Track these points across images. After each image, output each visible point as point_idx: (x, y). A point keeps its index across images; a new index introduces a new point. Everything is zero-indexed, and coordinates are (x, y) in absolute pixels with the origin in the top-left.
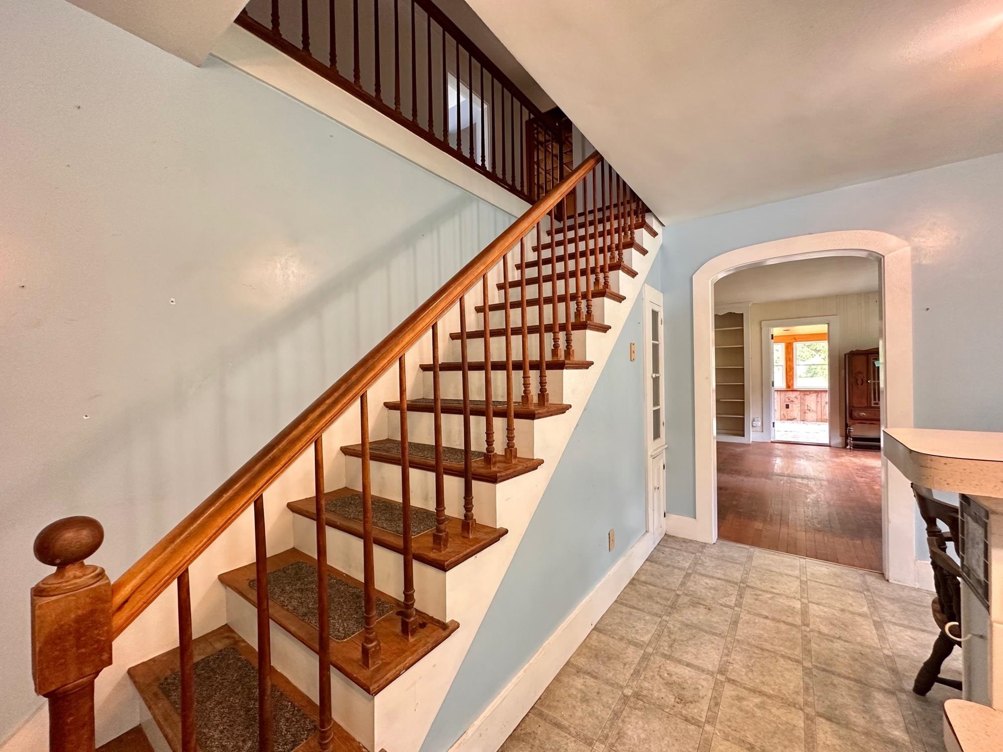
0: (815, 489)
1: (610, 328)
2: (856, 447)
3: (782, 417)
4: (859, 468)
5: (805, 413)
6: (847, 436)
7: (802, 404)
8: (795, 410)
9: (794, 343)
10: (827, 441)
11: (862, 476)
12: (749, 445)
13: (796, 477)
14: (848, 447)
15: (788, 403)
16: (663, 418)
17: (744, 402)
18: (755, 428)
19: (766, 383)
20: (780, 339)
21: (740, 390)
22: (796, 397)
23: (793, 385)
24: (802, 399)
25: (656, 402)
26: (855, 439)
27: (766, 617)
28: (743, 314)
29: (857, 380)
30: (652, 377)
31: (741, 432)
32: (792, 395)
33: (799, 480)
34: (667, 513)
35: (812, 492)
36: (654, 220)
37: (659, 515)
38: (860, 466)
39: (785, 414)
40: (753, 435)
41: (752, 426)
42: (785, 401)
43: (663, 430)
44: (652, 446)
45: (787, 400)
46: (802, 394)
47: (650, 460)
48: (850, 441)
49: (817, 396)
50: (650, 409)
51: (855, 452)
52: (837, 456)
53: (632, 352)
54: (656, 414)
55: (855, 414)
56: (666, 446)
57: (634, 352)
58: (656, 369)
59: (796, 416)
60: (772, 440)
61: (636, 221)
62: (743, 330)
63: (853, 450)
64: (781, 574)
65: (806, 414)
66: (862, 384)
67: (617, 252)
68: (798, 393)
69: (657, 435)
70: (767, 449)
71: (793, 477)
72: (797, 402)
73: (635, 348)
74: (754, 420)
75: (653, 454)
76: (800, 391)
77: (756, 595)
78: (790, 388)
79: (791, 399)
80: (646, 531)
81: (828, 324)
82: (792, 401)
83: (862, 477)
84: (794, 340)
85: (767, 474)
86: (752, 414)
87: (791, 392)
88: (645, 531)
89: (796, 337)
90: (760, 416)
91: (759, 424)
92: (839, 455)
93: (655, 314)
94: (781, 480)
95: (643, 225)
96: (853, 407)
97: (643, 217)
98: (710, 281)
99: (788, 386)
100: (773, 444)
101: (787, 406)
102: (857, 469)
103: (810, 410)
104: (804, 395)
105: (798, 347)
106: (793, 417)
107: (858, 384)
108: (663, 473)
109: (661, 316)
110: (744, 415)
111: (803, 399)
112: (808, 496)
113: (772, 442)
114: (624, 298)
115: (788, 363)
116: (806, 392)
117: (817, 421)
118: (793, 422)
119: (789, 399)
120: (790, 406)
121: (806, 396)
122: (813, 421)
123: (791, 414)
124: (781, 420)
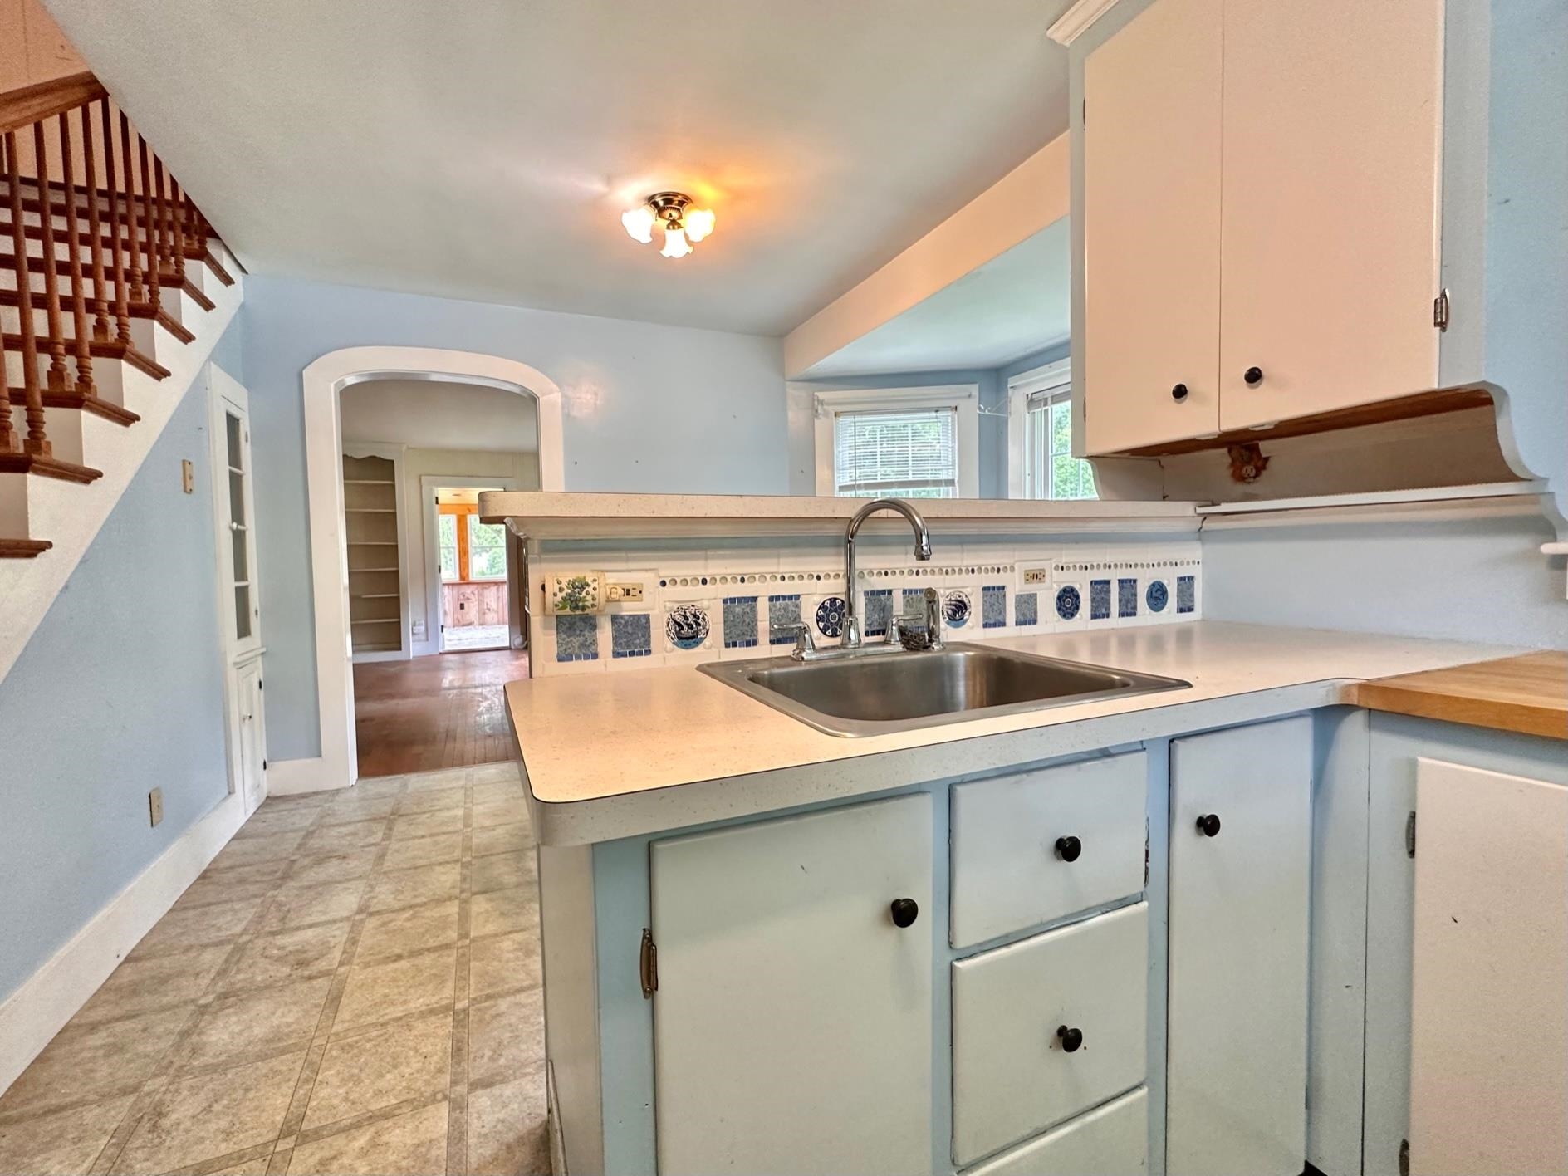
0: (489, 696)
1: (137, 418)
3: (456, 622)
5: (484, 614)
7: (480, 602)
8: (472, 611)
9: (469, 516)
10: (507, 644)
12: (408, 662)
13: (468, 688)
15: (462, 602)
16: (255, 601)
17: (399, 598)
18: (416, 636)
19: (430, 568)
20: (447, 509)
21: (392, 579)
22: (473, 593)
23: (468, 575)
24: (480, 595)
25: (240, 572)
27: (423, 837)
28: (392, 461)
30: (231, 528)
31: (395, 645)
32: (468, 590)
33: (473, 690)
34: (270, 761)
35: (486, 699)
36: (225, 254)
37: (254, 764)
39: (460, 617)
40: (413, 648)
41: (413, 634)
42: (459, 599)
43: (255, 623)
44: (233, 647)
45: (462, 597)
46: (480, 586)
47: (232, 673)
49: (498, 590)
50: (229, 585)
52: (517, 659)
53: (186, 477)
54: (242, 594)
56: (264, 650)
57: (191, 478)
58: (238, 514)
59: (473, 619)
60: (441, 651)
61: (187, 244)
62: (394, 486)
64: (443, 790)
65: (486, 616)
67: (145, 288)
68: (475, 586)
69: (243, 630)
70: (433, 663)
71: (464, 688)
72: (474, 599)
73: (194, 470)
74: (414, 625)
75: (238, 660)
76: (478, 583)
77: (410, 820)
78: (464, 580)
79: (466, 596)
80: (230, 793)
81: (505, 488)
82: (468, 599)
84: (468, 512)
85: (434, 691)
86: (412, 618)
87: (466, 587)
88: (226, 793)
90: (422, 617)
91: (423, 628)
93: (232, 422)
94: (449, 695)
95: (202, 255)
97: (202, 243)
98: (332, 385)
99: (462, 577)
100: (441, 657)
101: (462, 606)
103: (491, 611)
104: (483, 589)
106: (469, 622)
108: (258, 696)
109: (245, 427)
110: (399, 617)
112: (481, 704)
113: (440, 653)
114: (166, 374)
115: (462, 546)
116: (484, 585)
117: (499, 624)
118: (469, 627)
119: (464, 596)
120: (466, 606)
121: (485, 590)
122: (492, 624)
123: (468, 617)
124: (454, 627)
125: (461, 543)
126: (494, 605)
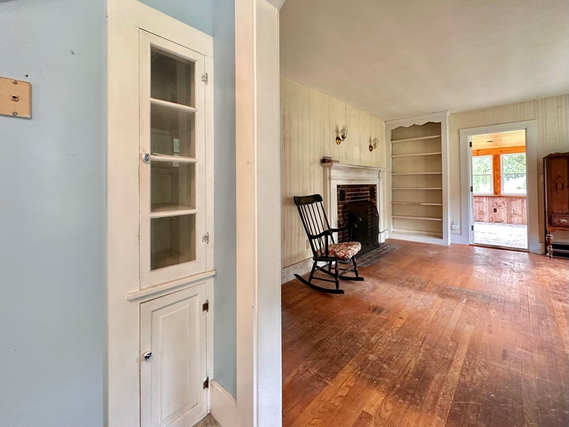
2: (556, 255)
3: (492, 220)
4: (558, 284)
5: (511, 216)
6: (547, 243)
7: (508, 208)
8: (503, 214)
9: (501, 155)
10: (525, 246)
11: (561, 298)
12: (446, 247)
14: (548, 254)
15: (495, 208)
17: (442, 206)
18: (454, 231)
19: (464, 188)
22: (503, 202)
23: (500, 191)
26: (555, 246)
28: (440, 123)
29: (557, 184)
31: (439, 235)
32: (499, 201)
38: (559, 281)
39: (493, 216)
40: (451, 238)
41: (452, 229)
42: (493, 206)
45: (495, 205)
46: (508, 199)
48: (550, 248)
49: (522, 201)
51: (556, 260)
52: (535, 265)
55: (555, 220)
59: (503, 219)
60: (471, 243)
62: (440, 138)
63: (553, 258)
65: (512, 218)
66: (562, 189)
68: (505, 199)
70: (465, 251)
72: (504, 207)
74: (452, 223)
76: (507, 197)
81: (526, 129)
82: (500, 206)
83: (560, 300)
84: (501, 152)
86: (450, 219)
87: (498, 199)
89: (502, 150)
90: (458, 219)
91: (459, 227)
92: (537, 263)
96: (553, 212)
99: (496, 193)
100: (471, 247)
101: (495, 210)
102: (555, 286)
103: (515, 214)
104: (511, 201)
105: (505, 158)
106: (500, 220)
107: (558, 189)
110: (442, 218)
111: (509, 204)
113: (470, 245)
115: (496, 173)
116: (511, 198)
117: (522, 224)
118: (500, 224)
119: (497, 204)
120: (497, 210)
121: (512, 201)
122: (517, 224)
123: (499, 217)
124: (489, 222)
125: (495, 171)
126: (519, 211)
